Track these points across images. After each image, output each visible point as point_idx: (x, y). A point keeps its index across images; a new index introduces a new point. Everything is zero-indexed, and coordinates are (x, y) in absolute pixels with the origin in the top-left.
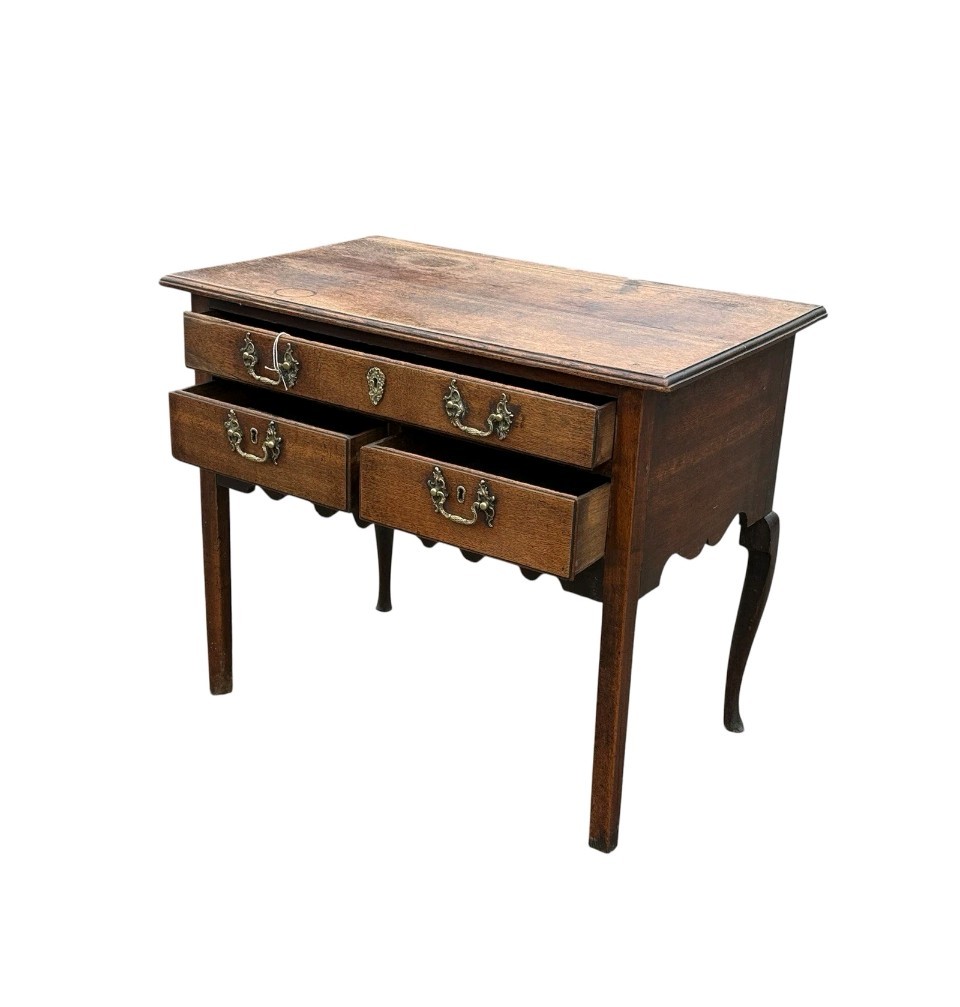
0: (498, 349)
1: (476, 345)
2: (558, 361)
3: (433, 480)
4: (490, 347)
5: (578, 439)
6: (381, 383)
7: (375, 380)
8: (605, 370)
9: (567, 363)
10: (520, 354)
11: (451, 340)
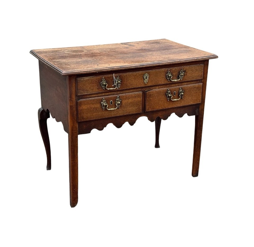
0: (178, 61)
1: (173, 61)
2: (194, 59)
3: (167, 93)
4: (176, 61)
5: (200, 73)
6: (148, 77)
7: (146, 77)
8: (205, 57)
9: (196, 59)
10: (184, 60)
11: (166, 62)
